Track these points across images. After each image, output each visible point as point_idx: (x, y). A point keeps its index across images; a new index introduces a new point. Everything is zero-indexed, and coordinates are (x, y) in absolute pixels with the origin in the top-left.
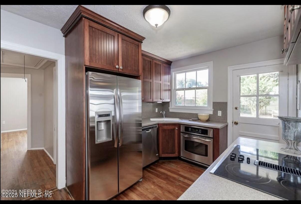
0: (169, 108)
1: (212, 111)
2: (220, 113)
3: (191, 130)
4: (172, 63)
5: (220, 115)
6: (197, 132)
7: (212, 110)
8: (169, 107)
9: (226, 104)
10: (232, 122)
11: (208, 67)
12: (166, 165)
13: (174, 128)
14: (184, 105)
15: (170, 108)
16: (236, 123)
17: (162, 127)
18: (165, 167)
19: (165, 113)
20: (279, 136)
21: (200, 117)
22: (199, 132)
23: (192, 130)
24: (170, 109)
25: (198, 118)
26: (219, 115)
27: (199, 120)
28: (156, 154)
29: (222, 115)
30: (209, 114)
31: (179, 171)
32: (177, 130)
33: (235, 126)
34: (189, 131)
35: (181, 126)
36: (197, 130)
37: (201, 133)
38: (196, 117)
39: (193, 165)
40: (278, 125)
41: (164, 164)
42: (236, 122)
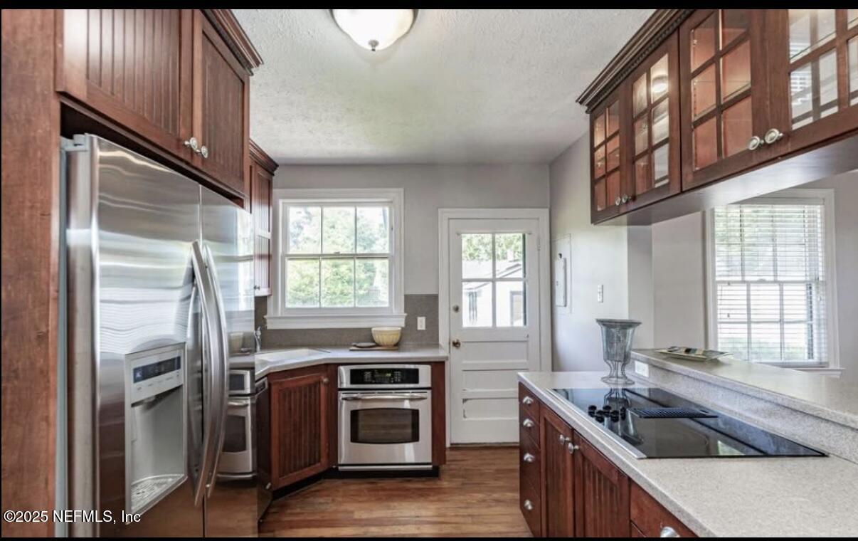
0: (265, 317)
1: (404, 319)
2: (421, 323)
3: (370, 376)
4: (278, 168)
5: (421, 326)
6: (390, 380)
7: (401, 316)
8: (266, 313)
9: (434, 299)
10: (448, 341)
11: (391, 202)
12: (298, 510)
13: (316, 379)
14: (318, 306)
15: (270, 318)
16: (456, 344)
17: (281, 384)
18: (301, 518)
19: (261, 336)
20: (528, 359)
21: (377, 338)
22: (394, 380)
23: (373, 378)
24: (268, 321)
25: (374, 342)
26: (419, 328)
27: (376, 346)
28: (265, 487)
29: (427, 326)
30: (400, 329)
31: (352, 512)
32: (325, 384)
33: (454, 349)
34: (366, 381)
35: (342, 368)
36: (389, 375)
37: (399, 380)
38: (366, 339)
39: (373, 480)
40: (526, 339)
41: (289, 511)
42: (456, 341)
